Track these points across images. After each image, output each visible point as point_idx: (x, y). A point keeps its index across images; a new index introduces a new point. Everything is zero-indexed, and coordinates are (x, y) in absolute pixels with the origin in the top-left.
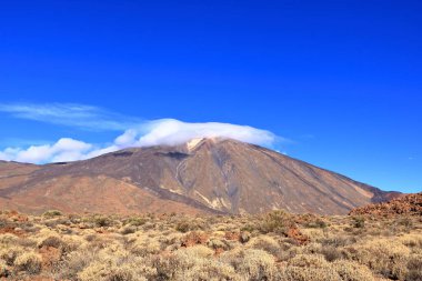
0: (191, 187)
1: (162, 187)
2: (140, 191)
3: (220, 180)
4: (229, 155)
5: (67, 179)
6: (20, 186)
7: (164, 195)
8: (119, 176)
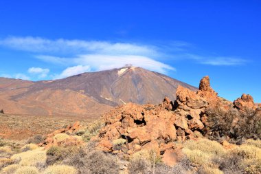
0: (118, 97)
1: (102, 96)
2: (89, 98)
3: (135, 93)
4: (141, 79)
5: (48, 91)
6: (23, 94)
7: (102, 101)
8: (77, 90)
